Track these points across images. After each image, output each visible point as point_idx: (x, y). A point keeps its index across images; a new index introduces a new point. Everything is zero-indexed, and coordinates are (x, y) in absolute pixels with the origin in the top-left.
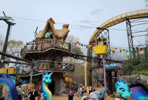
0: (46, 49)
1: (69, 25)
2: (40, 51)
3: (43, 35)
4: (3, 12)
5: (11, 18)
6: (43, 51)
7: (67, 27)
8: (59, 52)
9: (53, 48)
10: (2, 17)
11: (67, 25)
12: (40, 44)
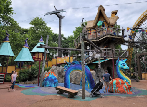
0: (101, 38)
1: (117, 11)
2: (96, 39)
3: (95, 24)
4: (54, 6)
5: (63, 10)
6: (98, 39)
7: (116, 13)
8: (114, 40)
9: (108, 36)
10: (54, 11)
11: (116, 11)
12: (91, 33)
